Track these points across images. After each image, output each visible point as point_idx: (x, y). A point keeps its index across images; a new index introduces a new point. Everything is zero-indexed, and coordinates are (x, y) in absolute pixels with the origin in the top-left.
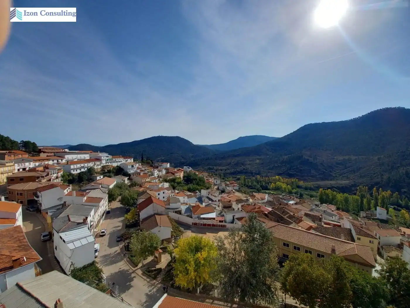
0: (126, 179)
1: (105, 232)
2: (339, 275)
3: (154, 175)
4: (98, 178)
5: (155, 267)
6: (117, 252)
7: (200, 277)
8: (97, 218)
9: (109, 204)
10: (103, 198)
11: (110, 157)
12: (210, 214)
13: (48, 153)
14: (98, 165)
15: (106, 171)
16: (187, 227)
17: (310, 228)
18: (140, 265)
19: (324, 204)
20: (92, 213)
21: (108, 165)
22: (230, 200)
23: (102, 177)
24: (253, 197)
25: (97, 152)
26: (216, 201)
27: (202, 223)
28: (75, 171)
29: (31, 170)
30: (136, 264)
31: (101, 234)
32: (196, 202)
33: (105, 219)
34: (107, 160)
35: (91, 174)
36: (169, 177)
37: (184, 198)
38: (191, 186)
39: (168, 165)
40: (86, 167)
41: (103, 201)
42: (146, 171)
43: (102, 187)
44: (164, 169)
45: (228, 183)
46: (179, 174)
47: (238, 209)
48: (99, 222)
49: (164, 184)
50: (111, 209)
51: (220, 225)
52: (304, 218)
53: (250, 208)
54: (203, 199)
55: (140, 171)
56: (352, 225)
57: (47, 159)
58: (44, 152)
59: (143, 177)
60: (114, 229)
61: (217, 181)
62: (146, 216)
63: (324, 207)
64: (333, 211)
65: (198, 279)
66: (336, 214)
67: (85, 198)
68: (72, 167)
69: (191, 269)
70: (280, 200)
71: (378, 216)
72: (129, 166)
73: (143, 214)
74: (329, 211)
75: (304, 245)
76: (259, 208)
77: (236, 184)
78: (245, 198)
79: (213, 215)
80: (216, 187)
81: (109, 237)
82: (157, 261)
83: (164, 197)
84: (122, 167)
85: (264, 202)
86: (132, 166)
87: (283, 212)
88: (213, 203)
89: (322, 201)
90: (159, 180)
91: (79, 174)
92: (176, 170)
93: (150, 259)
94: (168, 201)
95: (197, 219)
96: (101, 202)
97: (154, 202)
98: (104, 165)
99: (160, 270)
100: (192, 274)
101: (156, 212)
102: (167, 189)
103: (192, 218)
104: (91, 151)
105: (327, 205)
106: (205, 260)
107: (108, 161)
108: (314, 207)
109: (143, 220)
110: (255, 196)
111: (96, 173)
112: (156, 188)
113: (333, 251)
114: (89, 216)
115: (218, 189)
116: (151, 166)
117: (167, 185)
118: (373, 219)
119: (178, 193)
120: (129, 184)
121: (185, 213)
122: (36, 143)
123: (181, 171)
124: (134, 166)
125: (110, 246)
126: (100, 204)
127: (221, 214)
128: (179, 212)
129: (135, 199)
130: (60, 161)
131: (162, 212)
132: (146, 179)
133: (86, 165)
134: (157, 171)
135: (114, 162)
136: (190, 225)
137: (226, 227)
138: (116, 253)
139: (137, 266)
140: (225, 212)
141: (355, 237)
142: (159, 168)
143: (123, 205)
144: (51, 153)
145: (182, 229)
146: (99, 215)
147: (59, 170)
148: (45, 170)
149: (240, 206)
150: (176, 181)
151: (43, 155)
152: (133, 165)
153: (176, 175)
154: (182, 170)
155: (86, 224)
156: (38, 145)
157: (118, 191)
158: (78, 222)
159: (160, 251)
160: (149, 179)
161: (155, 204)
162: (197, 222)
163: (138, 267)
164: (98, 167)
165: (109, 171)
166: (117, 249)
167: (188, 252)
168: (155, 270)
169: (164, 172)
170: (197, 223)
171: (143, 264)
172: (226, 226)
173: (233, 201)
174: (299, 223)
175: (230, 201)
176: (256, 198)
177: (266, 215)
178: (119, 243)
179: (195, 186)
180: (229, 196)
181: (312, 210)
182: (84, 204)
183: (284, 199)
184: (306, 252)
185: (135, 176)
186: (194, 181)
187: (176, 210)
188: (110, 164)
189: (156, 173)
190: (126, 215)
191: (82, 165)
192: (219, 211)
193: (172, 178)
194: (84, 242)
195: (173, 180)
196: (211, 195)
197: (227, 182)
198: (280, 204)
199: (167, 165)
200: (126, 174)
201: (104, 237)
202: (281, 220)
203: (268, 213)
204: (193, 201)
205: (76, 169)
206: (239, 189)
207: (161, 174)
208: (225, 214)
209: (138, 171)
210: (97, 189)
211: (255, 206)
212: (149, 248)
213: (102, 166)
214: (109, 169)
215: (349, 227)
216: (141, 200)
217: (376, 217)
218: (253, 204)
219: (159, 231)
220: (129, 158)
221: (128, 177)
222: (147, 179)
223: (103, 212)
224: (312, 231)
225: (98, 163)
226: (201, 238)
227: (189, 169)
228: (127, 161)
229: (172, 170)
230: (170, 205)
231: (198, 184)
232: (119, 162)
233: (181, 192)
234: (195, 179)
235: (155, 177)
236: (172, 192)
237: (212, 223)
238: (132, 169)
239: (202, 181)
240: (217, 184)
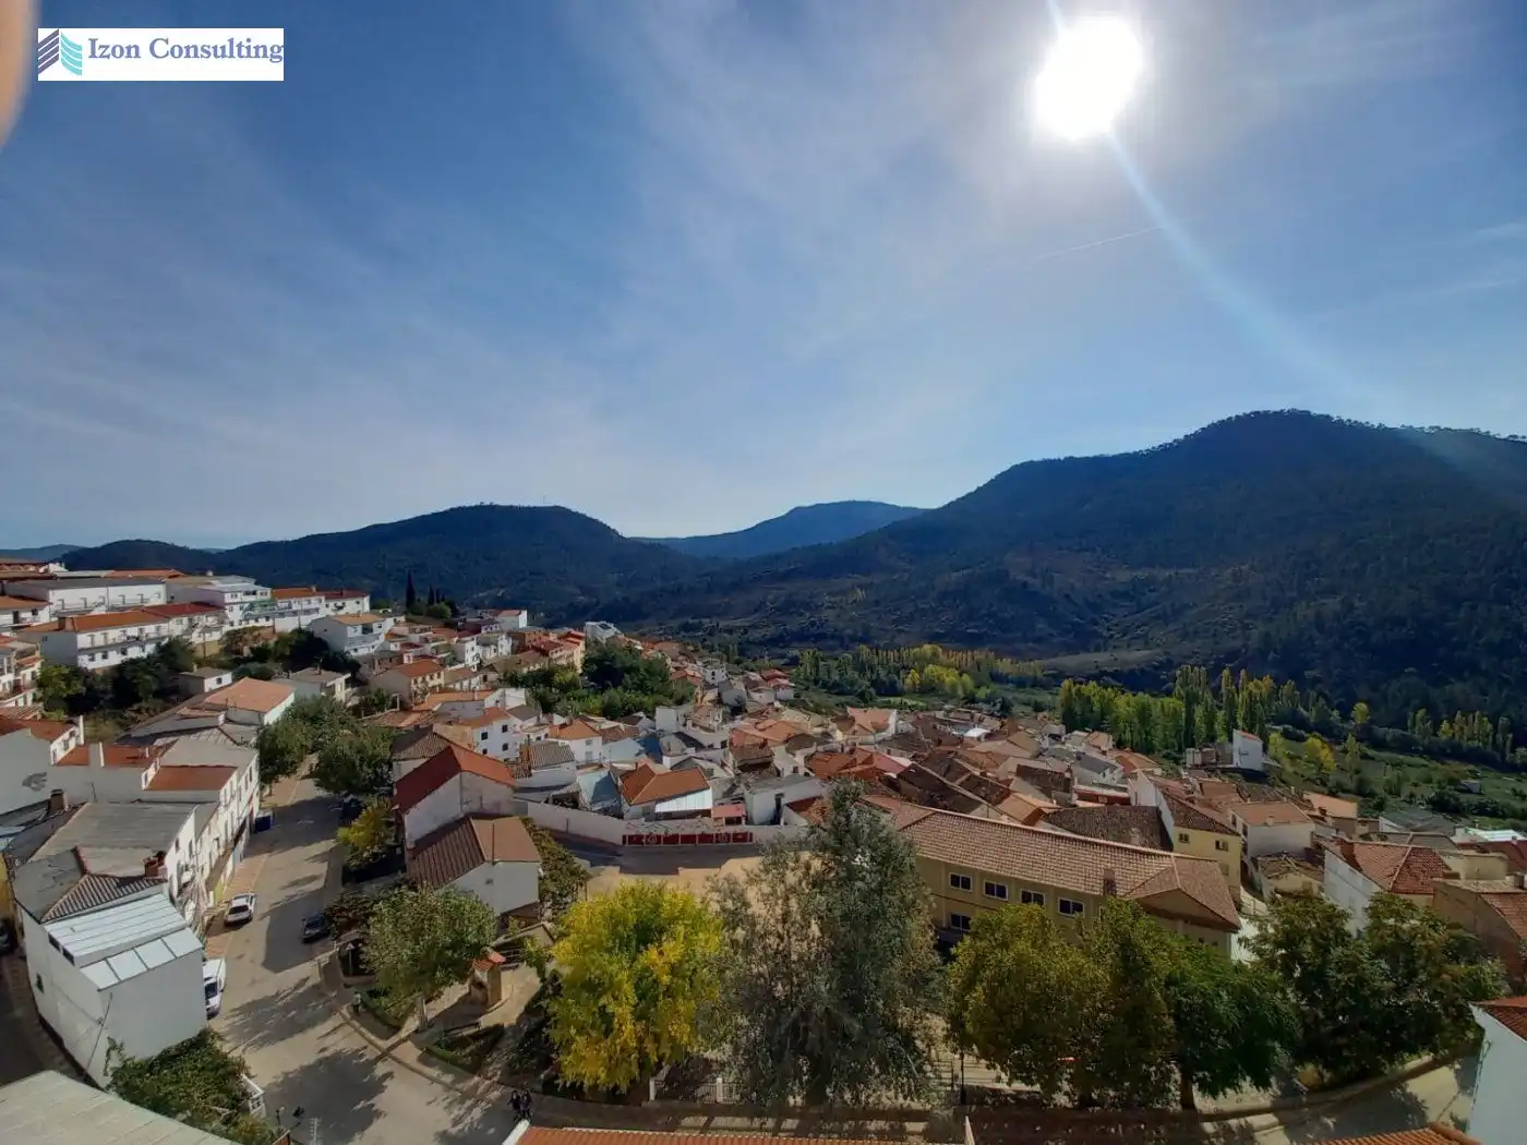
0: (339, 681)
1: (251, 908)
2: (1130, 966)
3: (461, 662)
4: (210, 684)
5: (477, 1025)
6: (310, 983)
7: (657, 1039)
8: (208, 851)
9: (262, 788)
10: (235, 768)
11: (264, 593)
12: (690, 797)
14: (207, 629)
15: (246, 651)
16: (602, 853)
17: (1038, 815)
18: (412, 1024)
19: (1076, 732)
20: (187, 832)
21: (254, 629)
22: (766, 740)
23: (228, 678)
24: (846, 722)
25: (203, 574)
26: (711, 747)
27: (661, 832)
28: (99, 656)
30: (394, 1023)
31: (232, 918)
32: (637, 755)
33: (246, 854)
34: (252, 606)
35: (177, 670)
36: (527, 664)
37: (588, 743)
38: (614, 695)
39: (522, 620)
40: (149, 641)
41: (234, 778)
42: (428, 648)
43: (228, 720)
44: (504, 636)
45: (754, 676)
46: (569, 652)
47: (795, 770)
48: (218, 868)
49: (504, 695)
50: (275, 808)
51: (728, 835)
52: (1017, 784)
53: (836, 763)
54: (663, 741)
55: (402, 645)
56: (1164, 794)
59: (412, 672)
60: (292, 891)
61: (713, 674)
62: (431, 826)
63: (1078, 741)
64: (1104, 753)
65: (649, 1046)
66: (1114, 762)
67: (151, 772)
68: (83, 640)
69: (623, 1011)
70: (938, 726)
71: (1237, 761)
72: (350, 629)
73: (419, 820)
74: (1094, 754)
75: (1020, 877)
76: (869, 760)
77: (785, 678)
78: (819, 730)
79: (702, 800)
80: (711, 695)
81: (270, 928)
82: (484, 997)
83: (505, 747)
84: (318, 633)
85: (884, 740)
86: (367, 629)
87: (948, 769)
88: (702, 754)
89: (1072, 722)
90: (485, 679)
91: (120, 668)
92: (553, 637)
93: (454, 993)
94: (525, 762)
95: (644, 819)
96: (227, 786)
97: (463, 767)
98: (237, 627)
99: (497, 1032)
100: (628, 1030)
101: (475, 807)
102: (518, 712)
103: (620, 816)
104: (172, 572)
105: (1085, 734)
106: (674, 970)
107: (256, 612)
108: (1046, 743)
109: (417, 842)
110: (853, 720)
111: (200, 663)
112: (471, 711)
113: (1109, 885)
114: (173, 848)
115: (719, 701)
116: (450, 625)
117: (516, 697)
118: (1224, 771)
119: (563, 726)
120: (355, 701)
121: (594, 801)
123: (576, 640)
124: (375, 626)
125: (275, 960)
126: (222, 792)
127: (731, 795)
128: (572, 801)
129: (382, 760)
131: (498, 804)
132: (428, 678)
133: (150, 629)
134: (474, 643)
135: (282, 615)
136: (618, 846)
137: (751, 841)
138: (301, 991)
139: (397, 1029)
140: (747, 786)
141: (1173, 832)
142: (483, 631)
143: (327, 788)
145: (583, 864)
146: (217, 839)
149: (799, 759)
150: (557, 679)
152: (371, 624)
153: (555, 656)
154: (580, 638)
155: (161, 881)
157: (301, 734)
158: (121, 874)
159: (496, 957)
160: (439, 676)
161: (466, 776)
162: (643, 831)
163: (403, 1034)
164: (206, 636)
165: (261, 654)
166: (308, 971)
167: (609, 951)
168: (476, 1037)
169: (505, 646)
170: (642, 837)
171: (423, 1019)
172: (751, 834)
173: (777, 744)
174: (999, 802)
175: (764, 744)
176: (856, 727)
177: (891, 783)
178: (317, 946)
179: (631, 695)
180: (760, 726)
181: (1039, 755)
182: (144, 798)
183: (952, 724)
184: (1026, 898)
185: (378, 669)
186: (627, 676)
187: (556, 793)
188: (262, 622)
189: (471, 651)
190: (342, 832)
191: (133, 631)
192: (727, 781)
193: (539, 670)
194: (155, 955)
195: (545, 678)
196: (694, 725)
197: (752, 674)
198: (939, 743)
199: (514, 618)
200: (338, 662)
201: (246, 928)
202: (942, 797)
203: (899, 776)
204: (624, 755)
206: (797, 696)
207: (493, 655)
208: (746, 793)
209: (394, 647)
210: (206, 732)
211: (855, 756)
212: (450, 953)
213: (228, 633)
214: (259, 644)
215: (1154, 805)
216: (407, 765)
217: (1232, 763)
218: (847, 749)
219: (489, 882)
220: (348, 597)
221: (349, 675)
222: (431, 678)
223: (237, 826)
224: (1043, 827)
225: (207, 620)
226: (660, 891)
227: (607, 633)
228: (341, 608)
229: (536, 636)
230: (530, 775)
231: (641, 687)
232: (307, 611)
233: (578, 722)
234: (632, 670)
235: (467, 668)
236: (539, 724)
237: (698, 832)
238: (365, 642)
239: (659, 675)
240: (716, 682)
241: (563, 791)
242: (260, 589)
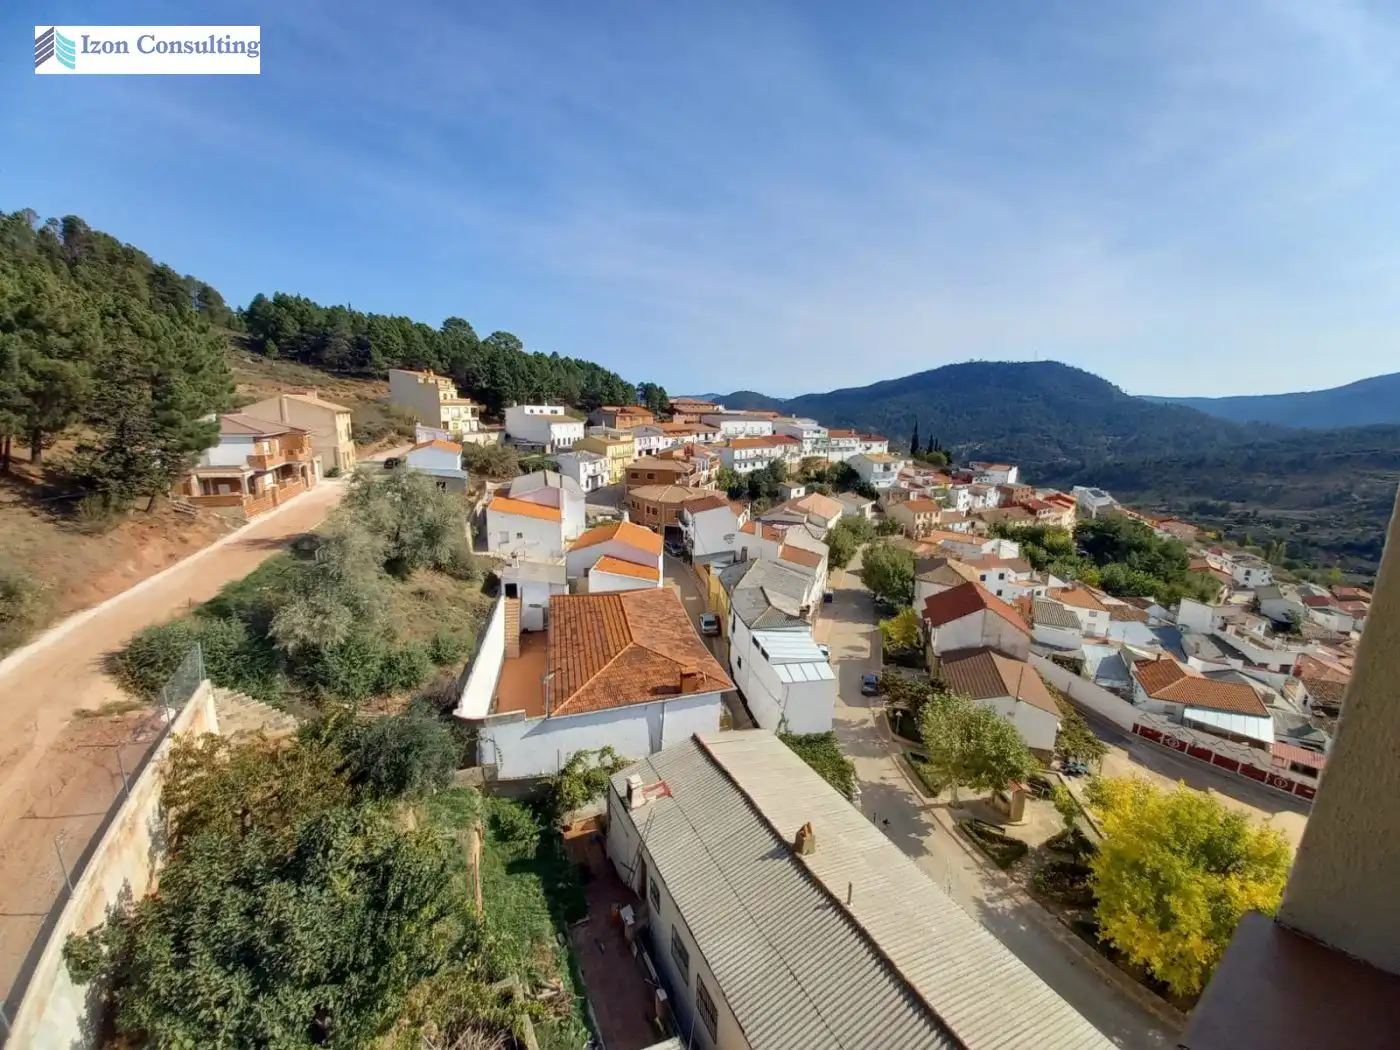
0: (868, 506)
1: (829, 654)
3: (954, 506)
4: (794, 493)
5: (1000, 829)
6: (868, 724)
9: (829, 574)
10: (819, 556)
11: (824, 432)
12: (1235, 717)
13: (687, 414)
14: (793, 455)
15: (812, 473)
16: (1113, 733)
18: (946, 797)
21: (817, 458)
23: (803, 490)
25: (791, 416)
26: (1263, 666)
27: (1186, 739)
28: (743, 465)
29: (666, 455)
30: (933, 789)
32: (1156, 645)
34: (817, 440)
35: (778, 480)
36: (1015, 520)
37: (1095, 614)
38: (1117, 570)
39: (1012, 476)
40: (766, 459)
41: (820, 563)
42: (929, 490)
43: (808, 521)
44: (993, 489)
45: (1319, 590)
46: (1058, 515)
49: (999, 545)
50: (834, 589)
51: (1291, 783)
54: (1189, 639)
55: (911, 484)
57: (688, 431)
58: (680, 412)
59: (916, 508)
60: (851, 653)
61: (1248, 573)
62: (953, 645)
67: (780, 547)
68: (737, 454)
69: (1191, 920)
72: (876, 466)
73: (945, 637)
79: (1263, 729)
80: (1240, 598)
81: (841, 672)
83: (1000, 593)
84: (854, 466)
86: (887, 468)
88: (1251, 671)
90: (973, 524)
91: (752, 474)
92: (1040, 496)
94: (1026, 613)
95: (1166, 717)
96: (819, 568)
97: (989, 606)
98: (808, 455)
99: (1020, 847)
101: (993, 642)
102: (1009, 563)
103: (1132, 702)
104: (774, 414)
107: (819, 446)
109: (944, 654)
111: (789, 477)
112: (971, 553)
115: (1254, 608)
116: (946, 473)
117: (1010, 550)
119: (1062, 590)
120: (876, 523)
121: (1099, 676)
122: (665, 389)
123: (1065, 504)
124: (893, 466)
125: (847, 697)
126: (817, 572)
127: (1302, 736)
128: (1075, 666)
129: (908, 577)
130: (710, 436)
131: (1014, 647)
132: (929, 515)
133: (766, 451)
134: (965, 492)
135: (833, 450)
136: (1127, 732)
138: (863, 727)
139: (934, 795)
140: (1331, 734)
142: (974, 482)
143: (868, 585)
144: (692, 414)
147: (713, 459)
148: (688, 457)
150: (1047, 540)
151: (678, 420)
152: (889, 464)
153: (1044, 516)
154: (1071, 502)
156: (668, 394)
157: (846, 539)
158: (788, 612)
159: (1025, 786)
160: (938, 515)
161: (991, 615)
162: (1165, 731)
163: (939, 801)
164: (793, 463)
165: (820, 477)
166: (865, 715)
167: (1175, 852)
168: (1001, 839)
169: (993, 498)
170: (1159, 734)
171: (955, 797)
178: (871, 699)
179: (1140, 576)
182: (782, 563)
185: (891, 501)
186: (1133, 553)
187: (1057, 653)
188: (821, 454)
189: (963, 499)
190: (883, 623)
191: (758, 451)
192: (1293, 718)
193: (1028, 528)
194: (810, 673)
195: (1034, 536)
196: (1238, 633)
197: (1312, 585)
199: (1005, 473)
200: (868, 492)
204: (1138, 639)
205: (744, 462)
207: (981, 504)
209: (904, 485)
210: (799, 526)
212: (993, 763)
213: (803, 459)
214: (820, 469)
216: (930, 587)
219: (1012, 714)
220: (874, 440)
221: (874, 502)
222: (932, 516)
223: (820, 594)
225: (794, 449)
227: (1099, 502)
228: (868, 448)
229: (1024, 494)
230: (1033, 628)
231: (1151, 568)
232: (848, 449)
233: (1080, 590)
234: (1138, 548)
235: (958, 513)
236: (1032, 580)
237: (1243, 760)
238: (884, 477)
239: (1177, 560)
240: (1251, 584)
241: (1066, 654)
242: (823, 430)
